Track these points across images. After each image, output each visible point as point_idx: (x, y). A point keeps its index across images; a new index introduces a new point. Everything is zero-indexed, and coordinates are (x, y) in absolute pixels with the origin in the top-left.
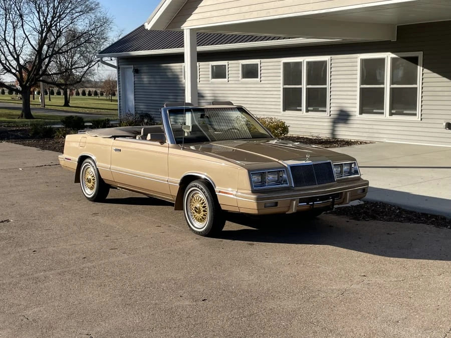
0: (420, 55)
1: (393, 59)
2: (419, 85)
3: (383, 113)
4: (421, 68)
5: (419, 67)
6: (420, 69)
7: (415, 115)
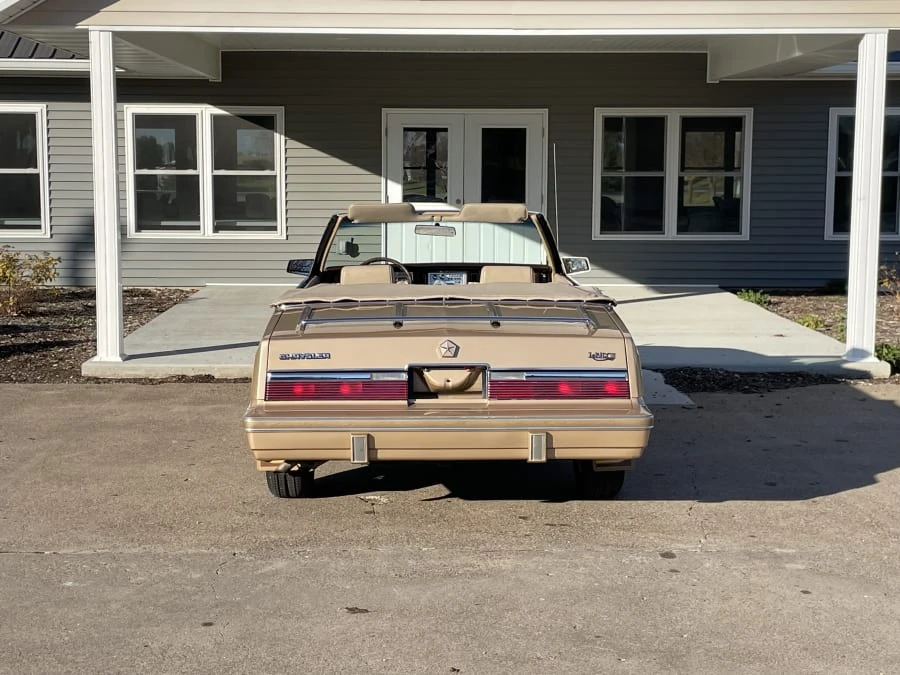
0: (279, 112)
1: (216, 119)
2: (279, 170)
3: (197, 228)
4: (283, 137)
5: (277, 136)
6: (279, 139)
7: (274, 228)
